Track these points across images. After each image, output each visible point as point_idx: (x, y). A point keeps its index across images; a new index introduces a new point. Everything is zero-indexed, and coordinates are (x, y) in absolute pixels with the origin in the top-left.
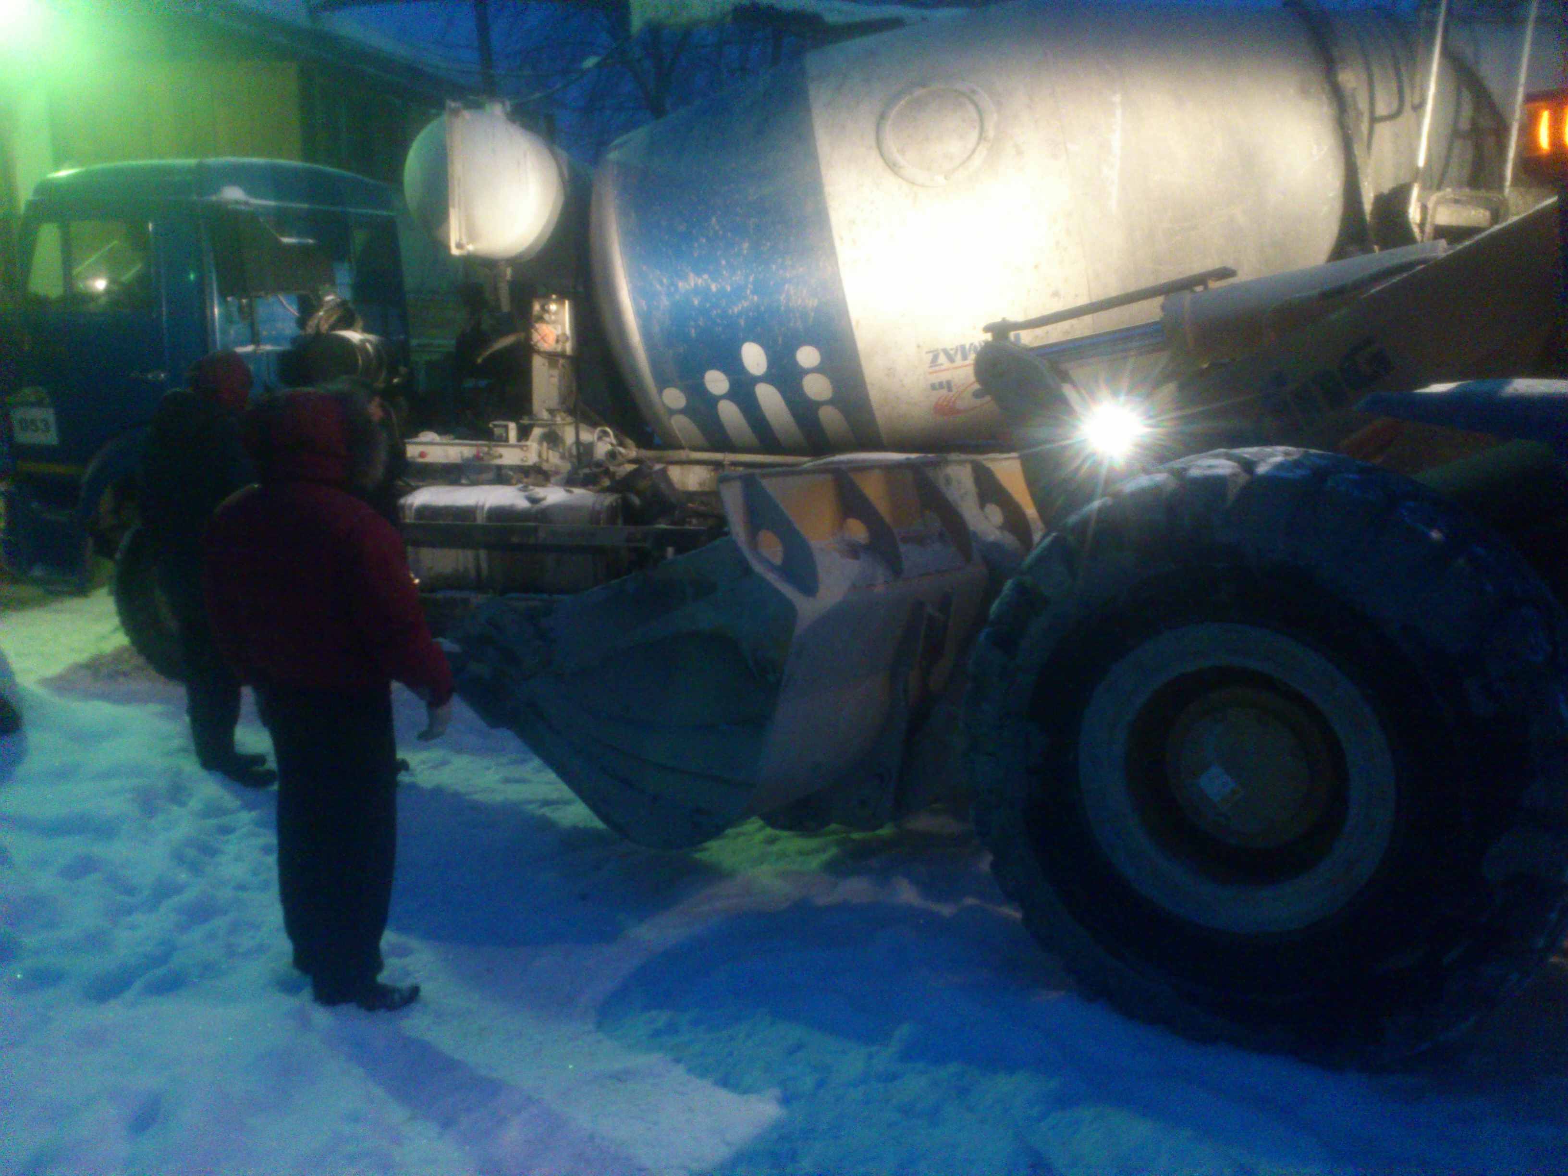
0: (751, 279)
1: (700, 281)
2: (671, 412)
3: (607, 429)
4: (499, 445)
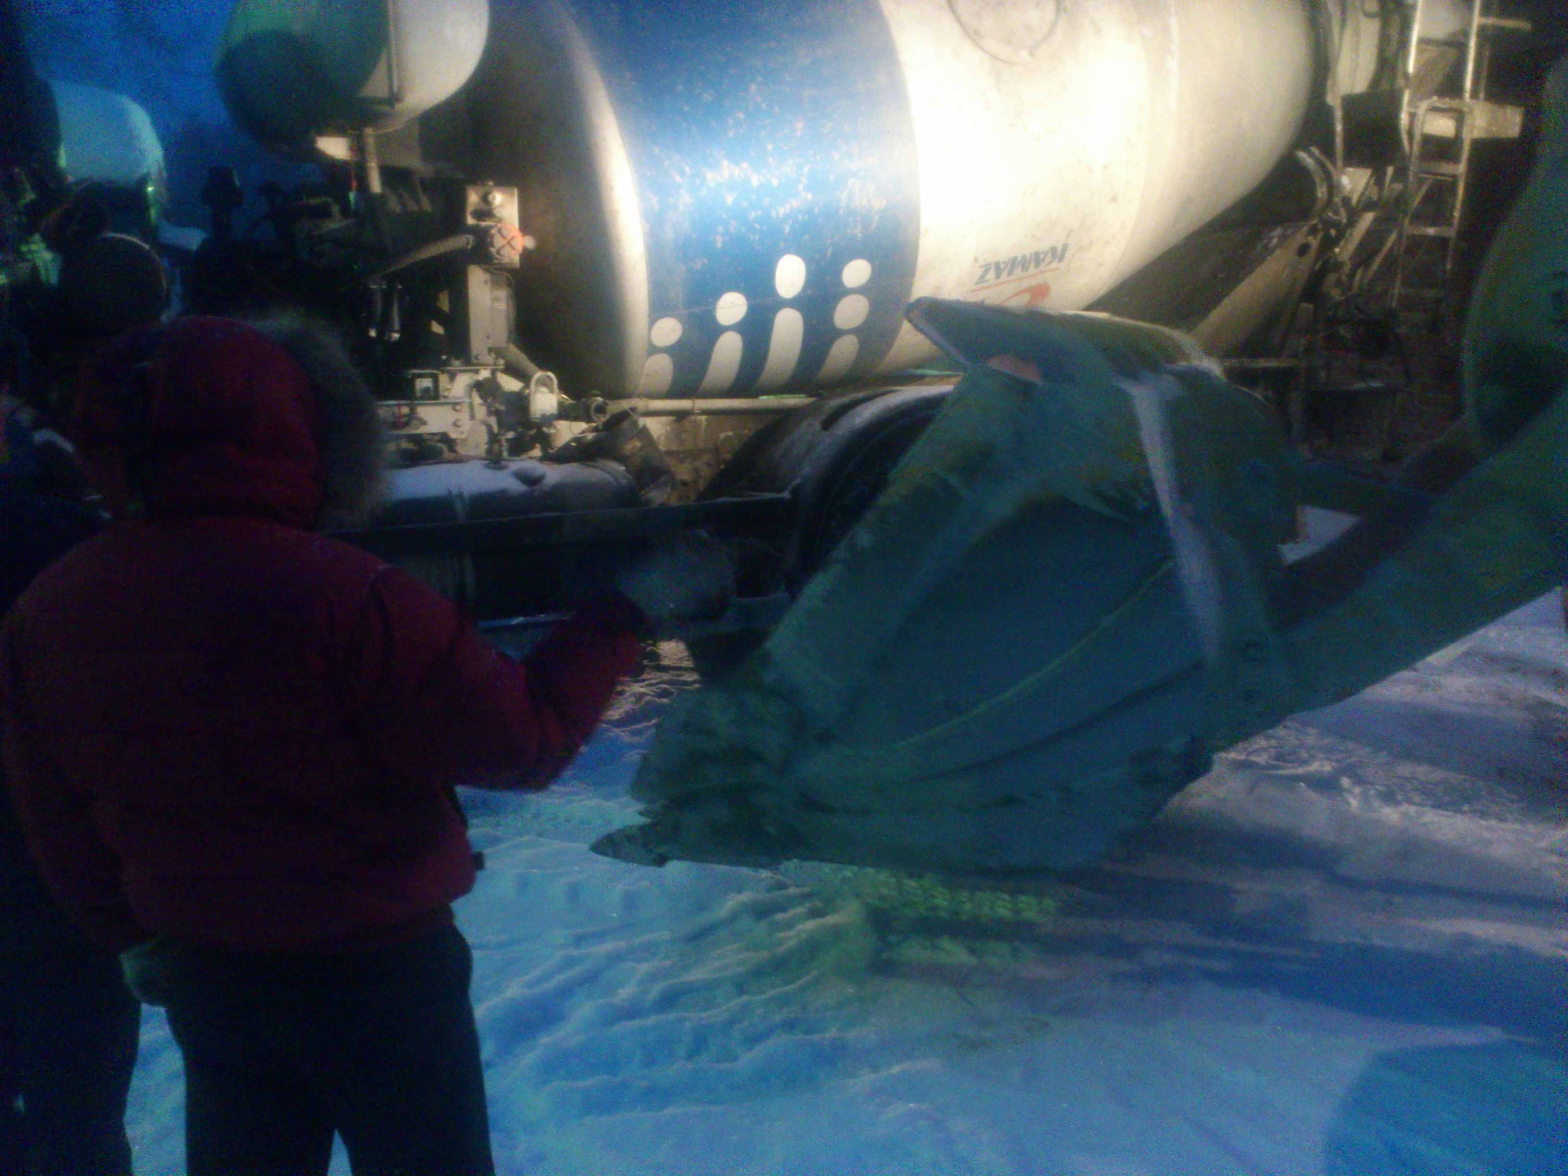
0: (806, 170)
1: (736, 172)
2: (653, 350)
3: (550, 374)
4: (425, 405)
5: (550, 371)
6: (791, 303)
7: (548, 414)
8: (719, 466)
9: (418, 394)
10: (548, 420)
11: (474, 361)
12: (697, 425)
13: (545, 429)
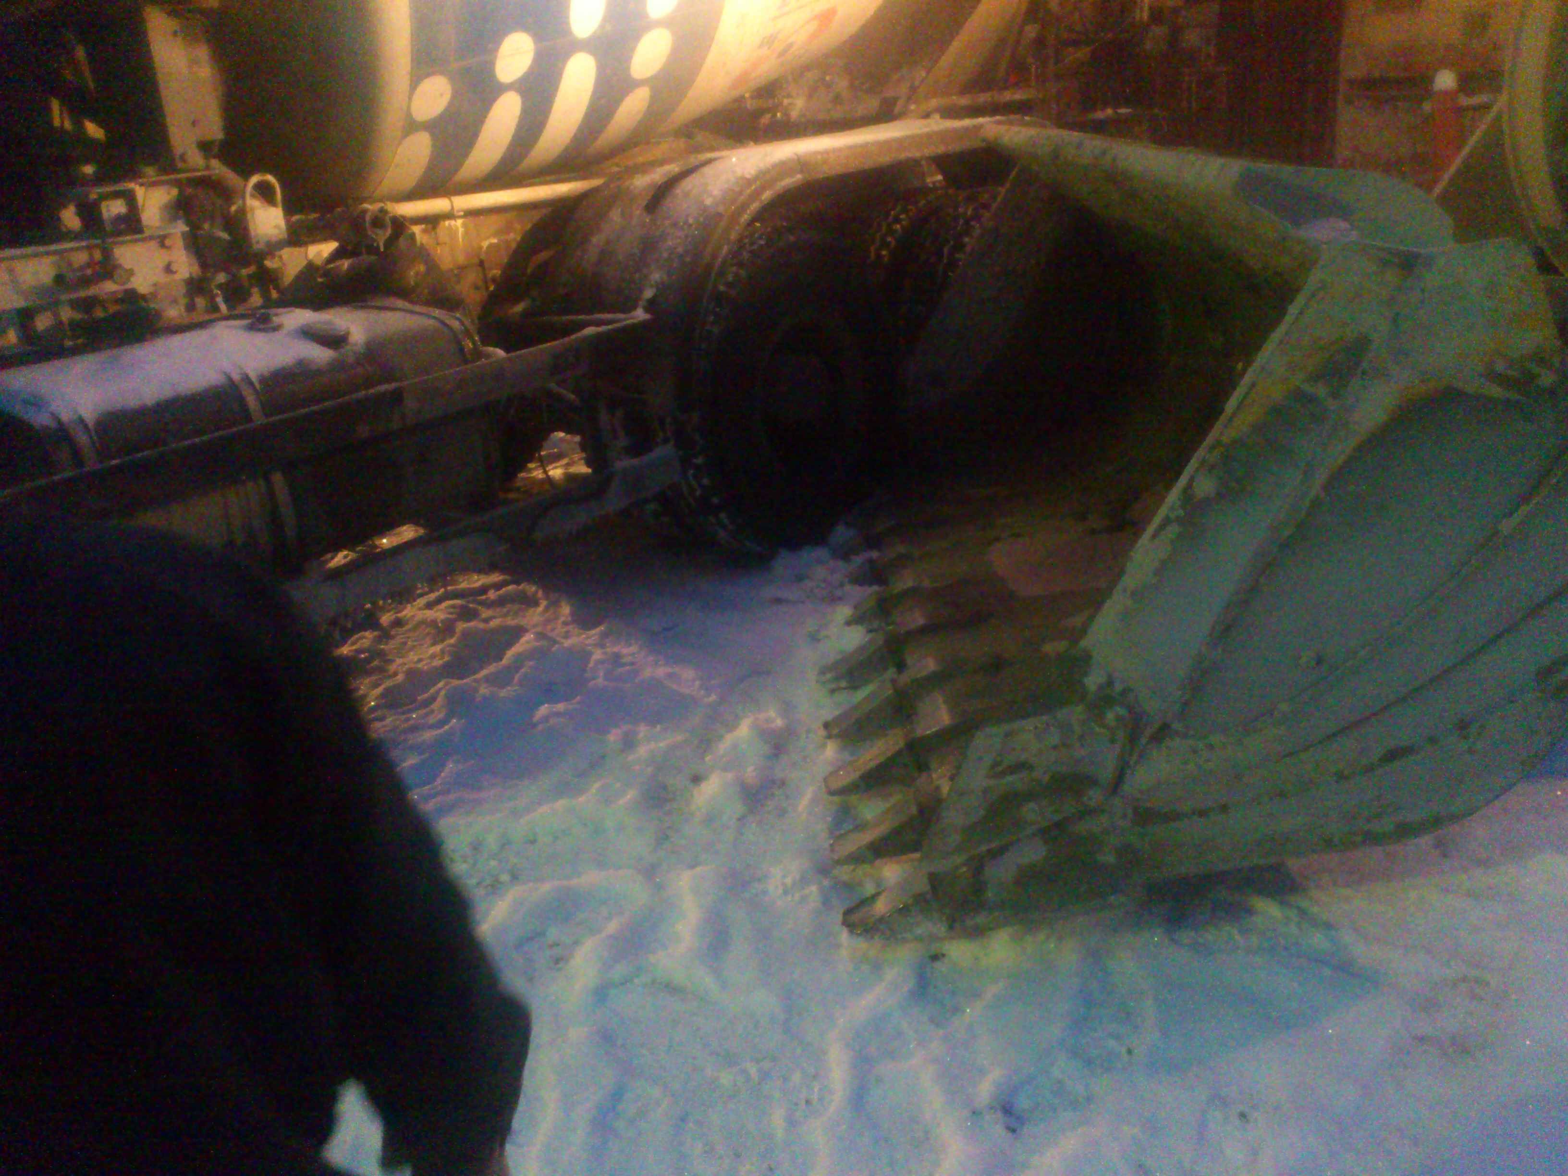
2: (412, 126)
3: (270, 178)
4: (121, 243)
5: (271, 173)
6: (586, 46)
7: (274, 240)
8: (487, 288)
9: (109, 228)
10: (273, 248)
11: (180, 165)
12: (453, 233)
13: (268, 263)
